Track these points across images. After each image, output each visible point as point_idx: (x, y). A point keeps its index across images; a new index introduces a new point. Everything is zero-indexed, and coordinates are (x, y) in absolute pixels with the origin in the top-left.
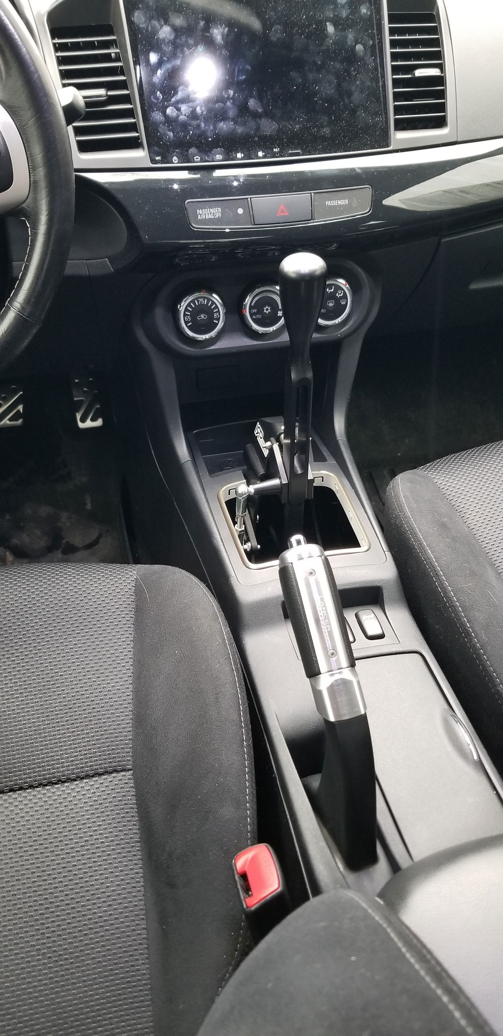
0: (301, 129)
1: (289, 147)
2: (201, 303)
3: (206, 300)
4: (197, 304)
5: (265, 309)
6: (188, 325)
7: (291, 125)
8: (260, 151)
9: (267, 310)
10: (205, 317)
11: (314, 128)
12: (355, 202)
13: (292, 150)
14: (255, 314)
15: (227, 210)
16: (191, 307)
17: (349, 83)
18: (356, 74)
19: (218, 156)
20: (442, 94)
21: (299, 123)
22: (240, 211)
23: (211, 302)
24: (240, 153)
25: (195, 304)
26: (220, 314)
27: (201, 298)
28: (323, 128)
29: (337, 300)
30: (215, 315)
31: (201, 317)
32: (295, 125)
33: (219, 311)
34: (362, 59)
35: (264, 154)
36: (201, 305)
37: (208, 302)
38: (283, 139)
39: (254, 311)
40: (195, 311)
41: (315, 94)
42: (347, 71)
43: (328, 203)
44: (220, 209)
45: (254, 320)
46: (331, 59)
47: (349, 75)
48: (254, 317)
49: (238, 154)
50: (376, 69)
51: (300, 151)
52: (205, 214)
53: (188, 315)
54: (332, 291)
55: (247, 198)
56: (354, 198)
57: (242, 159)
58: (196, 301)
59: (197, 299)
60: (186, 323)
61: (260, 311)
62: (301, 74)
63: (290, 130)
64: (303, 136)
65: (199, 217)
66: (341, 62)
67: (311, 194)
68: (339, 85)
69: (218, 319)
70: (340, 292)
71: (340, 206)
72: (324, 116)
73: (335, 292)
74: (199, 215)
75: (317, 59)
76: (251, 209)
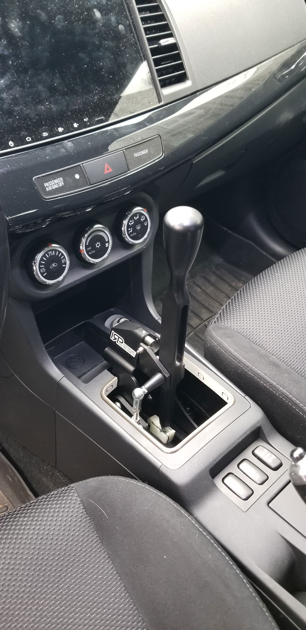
0: (99, 99)
1: (94, 116)
2: (50, 255)
3: (54, 252)
4: (48, 257)
5: (96, 245)
6: (44, 275)
7: (92, 98)
8: (74, 123)
9: (98, 245)
10: (55, 265)
11: (107, 97)
12: (152, 150)
13: (98, 118)
14: (90, 251)
15: (67, 178)
16: (44, 261)
17: (122, 56)
18: (125, 49)
19: (44, 134)
20: (178, 57)
21: (96, 94)
22: (77, 176)
23: (57, 252)
24: (60, 128)
25: (46, 257)
26: (65, 259)
27: (49, 251)
28: (114, 95)
29: (142, 223)
30: (63, 261)
31: (52, 266)
32: (94, 97)
33: (64, 257)
34: (125, 37)
35: (78, 125)
36: (51, 257)
37: (55, 253)
38: (89, 110)
39: (89, 249)
40: (46, 263)
41: (101, 69)
42: (118, 47)
43: (136, 155)
44: (61, 179)
45: (90, 256)
46: (105, 39)
47: (120, 50)
48: (90, 253)
49: (59, 129)
50: (136, 44)
51: (103, 117)
52: (51, 186)
53: (42, 268)
54: (138, 218)
55: (80, 165)
56: (151, 147)
57: (63, 133)
58: (46, 255)
59: (47, 253)
60: (42, 274)
61: (94, 248)
62: (87, 54)
63: (91, 101)
64: (102, 105)
65: (47, 190)
66: (112, 40)
67: (123, 150)
68: (115, 59)
69: (65, 263)
70: (142, 218)
71: (144, 155)
72: (112, 86)
73: (140, 218)
74: (47, 188)
75: (95, 40)
76: (84, 172)
